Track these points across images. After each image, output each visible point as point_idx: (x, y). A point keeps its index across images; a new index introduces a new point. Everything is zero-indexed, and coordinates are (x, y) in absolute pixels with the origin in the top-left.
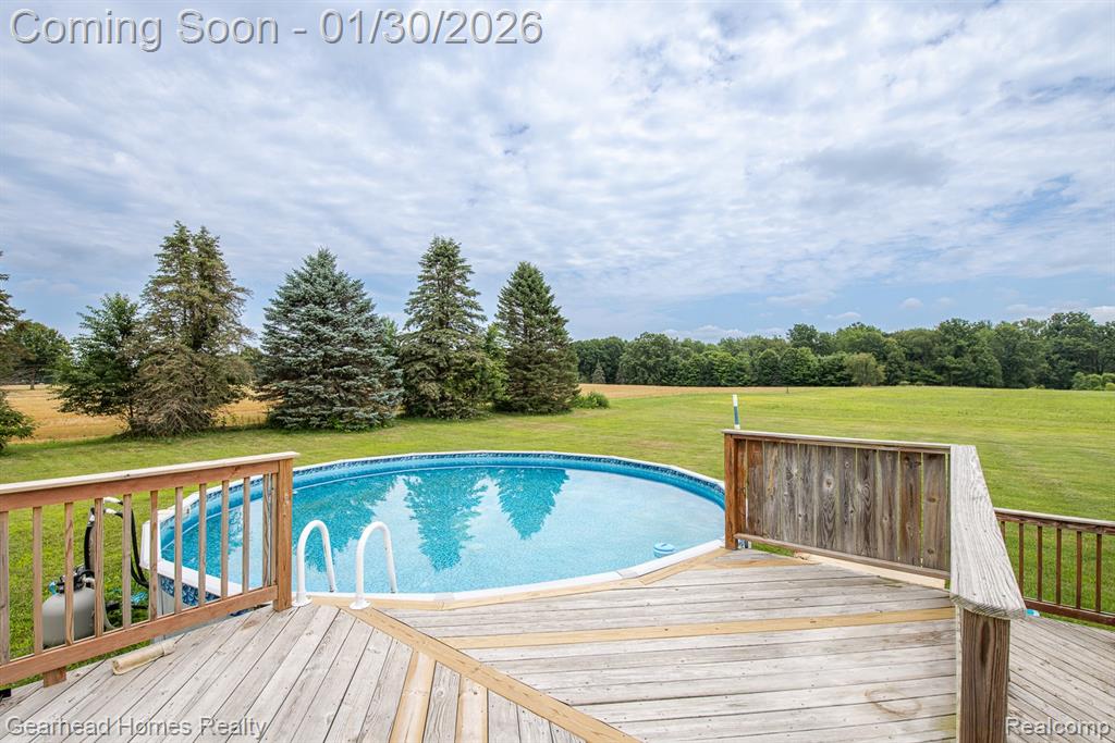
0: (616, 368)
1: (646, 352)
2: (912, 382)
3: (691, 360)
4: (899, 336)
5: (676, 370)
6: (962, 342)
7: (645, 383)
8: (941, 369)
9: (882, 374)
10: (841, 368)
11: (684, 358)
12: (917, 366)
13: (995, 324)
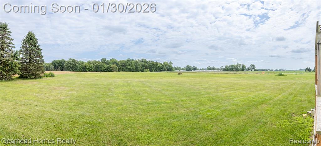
0: (63, 67)
1: (70, 63)
2: (122, 71)
3: (81, 65)
4: (120, 61)
5: (77, 68)
6: (130, 63)
7: (70, 71)
8: (127, 68)
9: (118, 69)
10: (111, 68)
11: (79, 65)
12: (123, 68)
13: (134, 60)
